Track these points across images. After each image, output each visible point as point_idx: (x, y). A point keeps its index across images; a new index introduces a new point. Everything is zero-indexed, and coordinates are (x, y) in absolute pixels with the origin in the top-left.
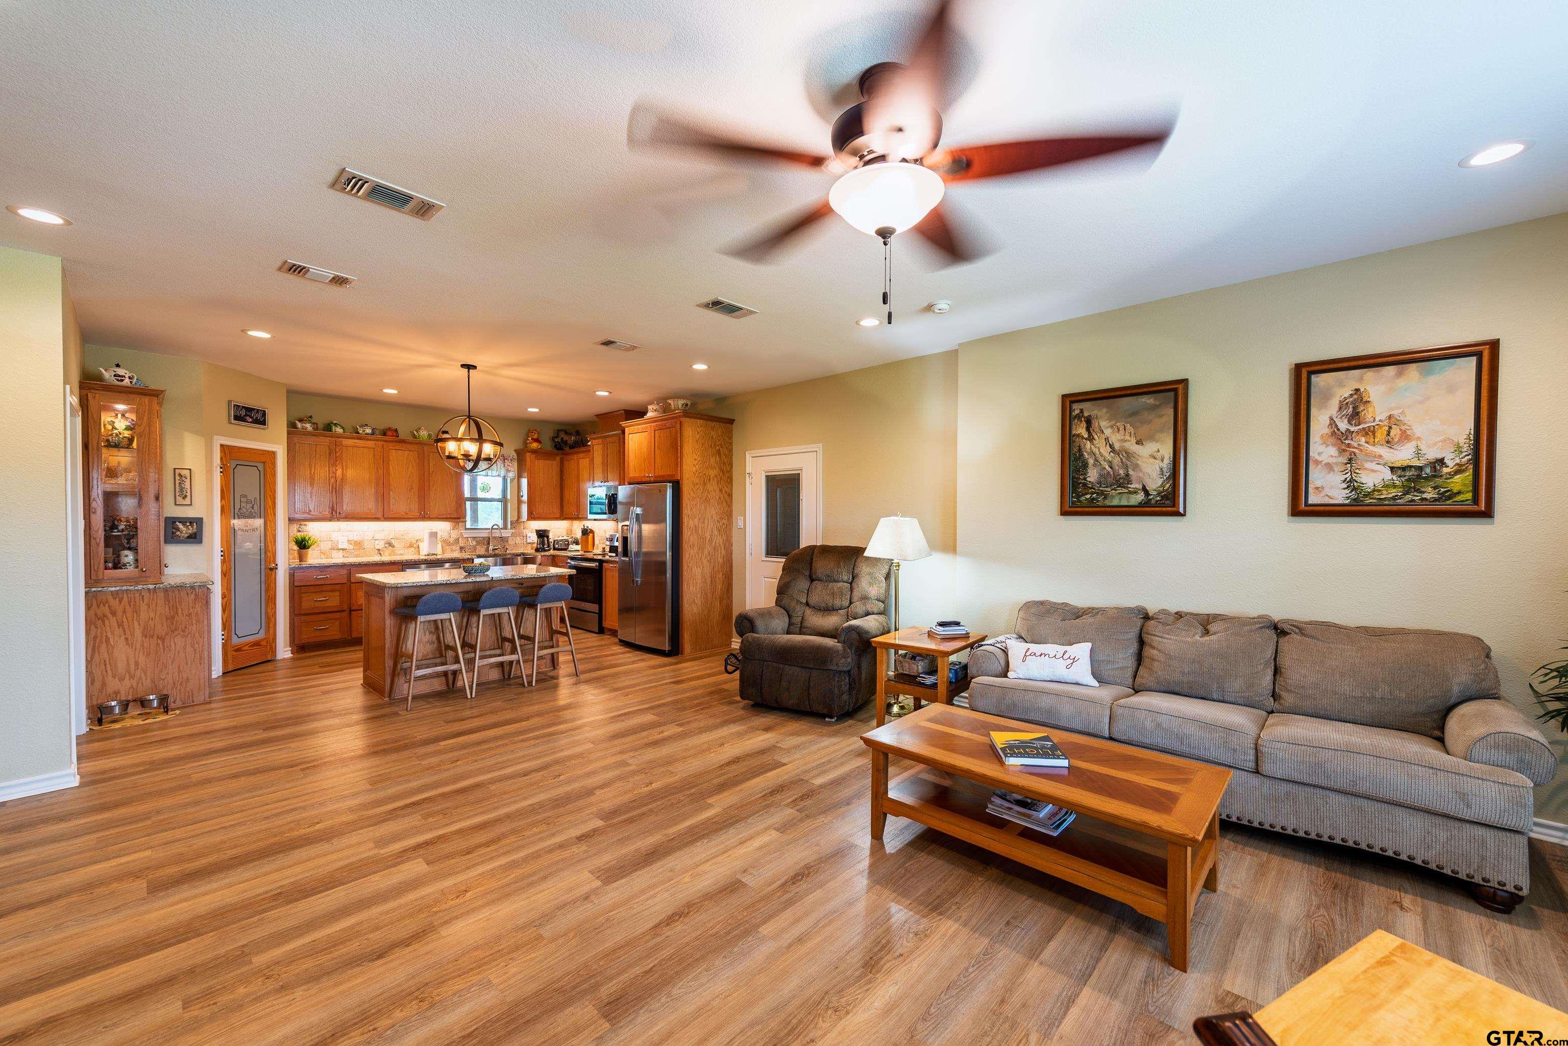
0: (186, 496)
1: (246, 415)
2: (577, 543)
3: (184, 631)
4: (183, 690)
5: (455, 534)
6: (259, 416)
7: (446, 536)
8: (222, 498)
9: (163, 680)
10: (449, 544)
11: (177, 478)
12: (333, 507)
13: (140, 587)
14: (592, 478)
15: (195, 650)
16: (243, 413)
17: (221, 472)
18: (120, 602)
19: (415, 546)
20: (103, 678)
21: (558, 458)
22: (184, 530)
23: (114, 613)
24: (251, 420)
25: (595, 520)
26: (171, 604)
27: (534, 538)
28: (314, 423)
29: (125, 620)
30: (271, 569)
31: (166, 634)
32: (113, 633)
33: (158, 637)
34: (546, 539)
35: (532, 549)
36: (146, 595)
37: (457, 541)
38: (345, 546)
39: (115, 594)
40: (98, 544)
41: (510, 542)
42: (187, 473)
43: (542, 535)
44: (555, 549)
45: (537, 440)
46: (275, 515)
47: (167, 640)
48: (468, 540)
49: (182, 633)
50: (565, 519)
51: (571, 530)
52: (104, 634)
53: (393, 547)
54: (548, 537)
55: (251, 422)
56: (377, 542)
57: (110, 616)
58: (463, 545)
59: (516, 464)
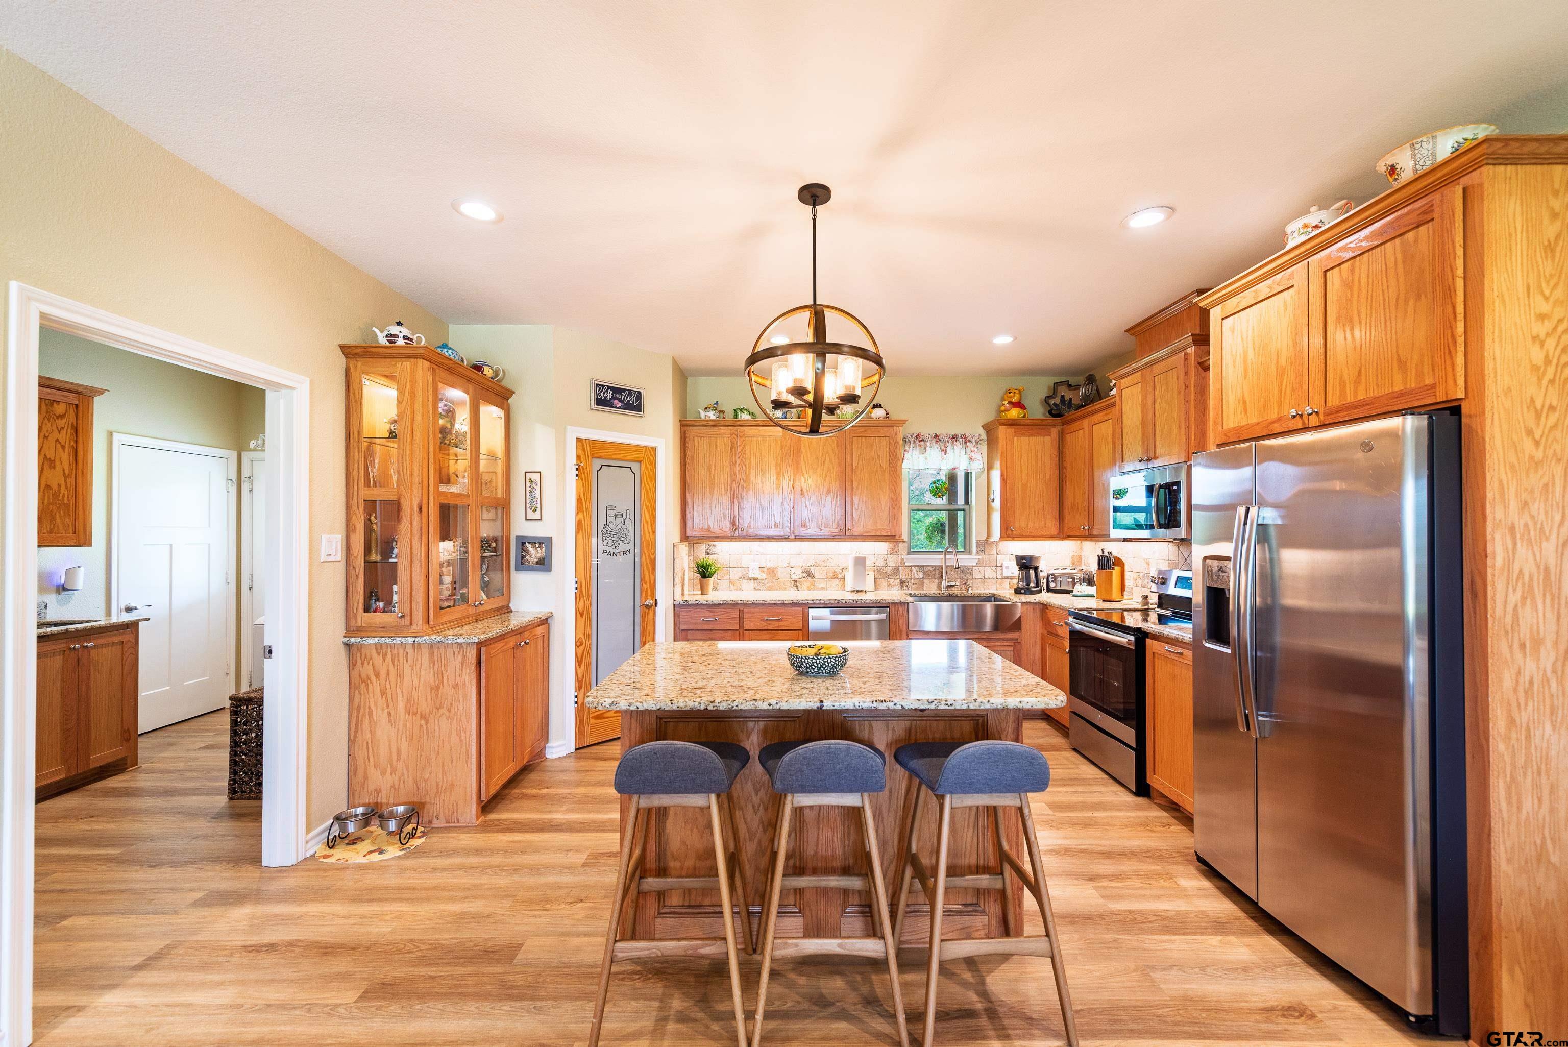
0: (536, 508)
1: (614, 398)
2: (1089, 581)
3: (449, 711)
4: (446, 800)
5: (892, 562)
6: (632, 399)
7: (880, 563)
8: (579, 509)
9: (426, 781)
10: (886, 576)
11: (528, 484)
12: (734, 521)
13: (398, 640)
14: (1118, 457)
15: (461, 741)
16: (609, 395)
17: (577, 475)
18: (384, 660)
19: (840, 576)
20: (366, 765)
21: (1054, 431)
22: (534, 554)
23: (377, 675)
24: (620, 405)
25: (1125, 540)
26: (436, 668)
27: (1013, 570)
28: (720, 412)
29: (388, 687)
30: (648, 607)
31: (431, 713)
32: (376, 705)
33: (422, 716)
34: (1032, 572)
35: (1011, 587)
36: (410, 650)
37: (896, 571)
38: (757, 574)
39: (379, 647)
40: (357, 576)
41: (976, 574)
42: (536, 477)
43: (1026, 564)
44: (1049, 590)
45: (1019, 405)
46: (654, 532)
47: (431, 721)
48: (911, 570)
49: (447, 714)
50: (1069, 537)
51: (1080, 557)
52: (368, 704)
53: (813, 577)
54: (1036, 569)
55: (620, 408)
56: (793, 570)
57: (373, 678)
58: (904, 578)
59: (984, 448)
